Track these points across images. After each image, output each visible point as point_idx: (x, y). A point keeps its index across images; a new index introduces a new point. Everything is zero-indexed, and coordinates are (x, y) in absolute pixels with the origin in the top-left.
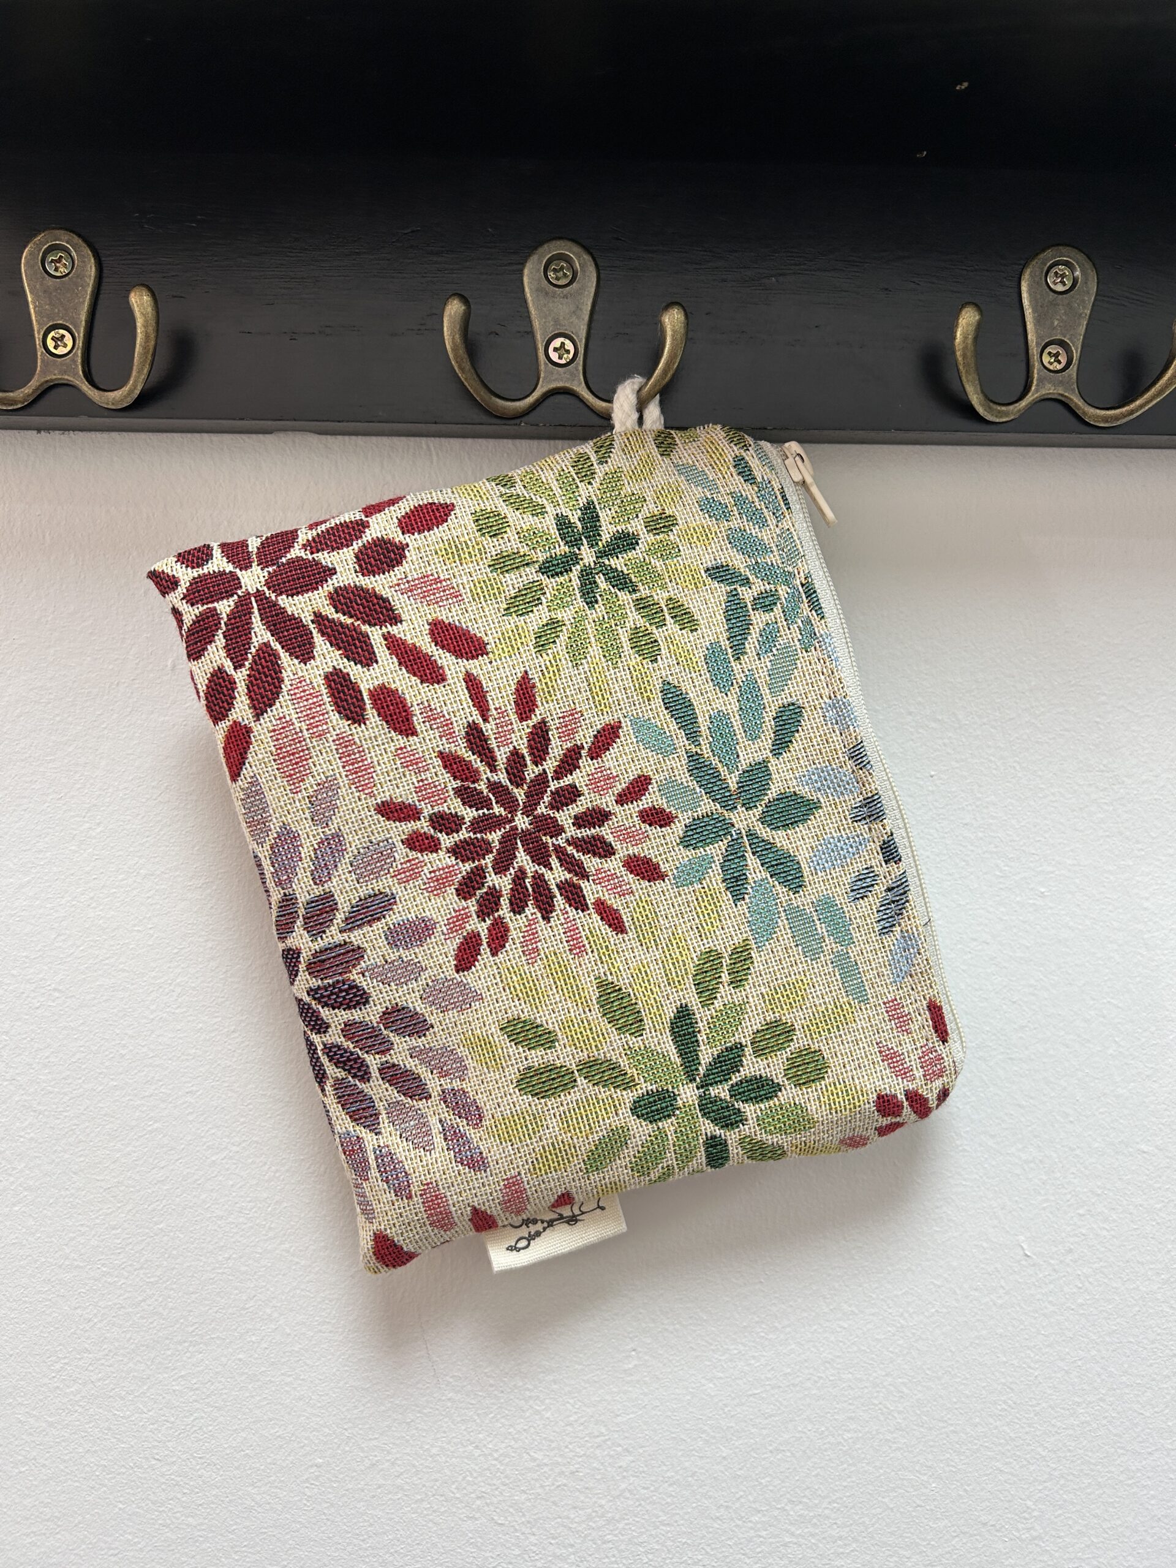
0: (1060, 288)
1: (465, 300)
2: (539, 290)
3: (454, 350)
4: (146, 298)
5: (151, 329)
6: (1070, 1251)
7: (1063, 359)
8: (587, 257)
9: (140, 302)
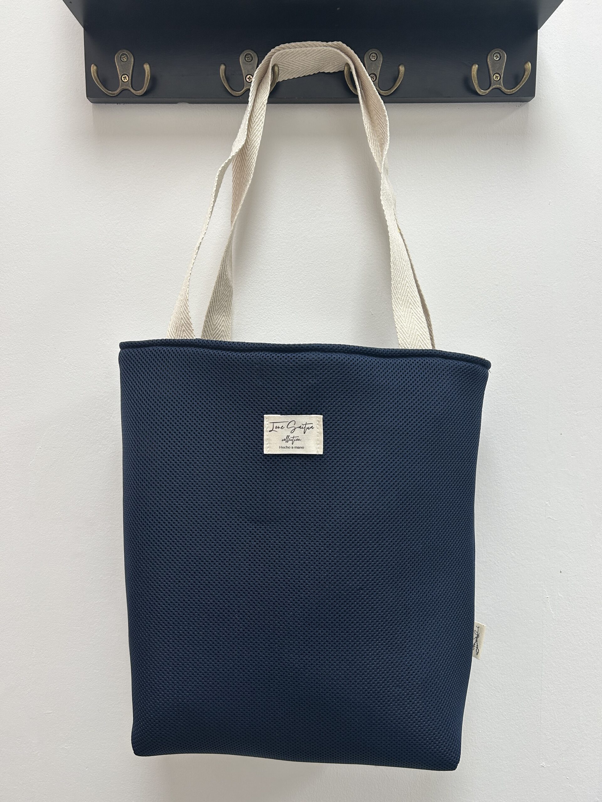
0: (373, 59)
1: (225, 65)
2: (243, 63)
3: (223, 77)
4: (148, 66)
5: (149, 74)
6: (383, 313)
7: (375, 79)
8: (255, 54)
9: (147, 67)
